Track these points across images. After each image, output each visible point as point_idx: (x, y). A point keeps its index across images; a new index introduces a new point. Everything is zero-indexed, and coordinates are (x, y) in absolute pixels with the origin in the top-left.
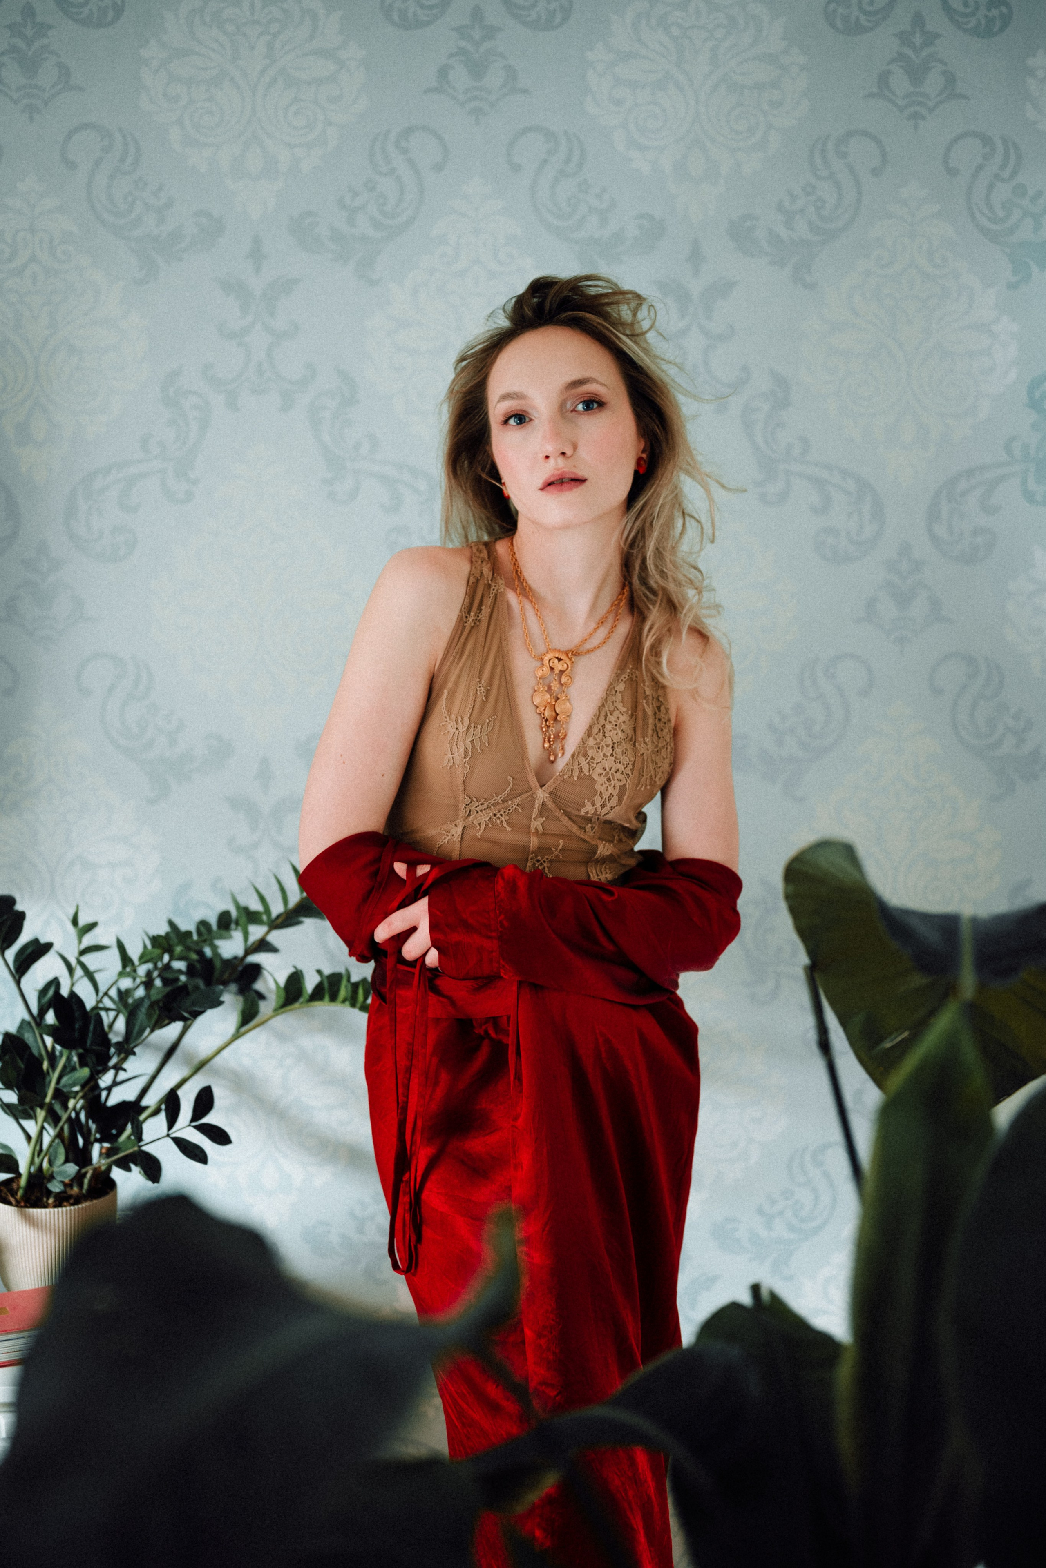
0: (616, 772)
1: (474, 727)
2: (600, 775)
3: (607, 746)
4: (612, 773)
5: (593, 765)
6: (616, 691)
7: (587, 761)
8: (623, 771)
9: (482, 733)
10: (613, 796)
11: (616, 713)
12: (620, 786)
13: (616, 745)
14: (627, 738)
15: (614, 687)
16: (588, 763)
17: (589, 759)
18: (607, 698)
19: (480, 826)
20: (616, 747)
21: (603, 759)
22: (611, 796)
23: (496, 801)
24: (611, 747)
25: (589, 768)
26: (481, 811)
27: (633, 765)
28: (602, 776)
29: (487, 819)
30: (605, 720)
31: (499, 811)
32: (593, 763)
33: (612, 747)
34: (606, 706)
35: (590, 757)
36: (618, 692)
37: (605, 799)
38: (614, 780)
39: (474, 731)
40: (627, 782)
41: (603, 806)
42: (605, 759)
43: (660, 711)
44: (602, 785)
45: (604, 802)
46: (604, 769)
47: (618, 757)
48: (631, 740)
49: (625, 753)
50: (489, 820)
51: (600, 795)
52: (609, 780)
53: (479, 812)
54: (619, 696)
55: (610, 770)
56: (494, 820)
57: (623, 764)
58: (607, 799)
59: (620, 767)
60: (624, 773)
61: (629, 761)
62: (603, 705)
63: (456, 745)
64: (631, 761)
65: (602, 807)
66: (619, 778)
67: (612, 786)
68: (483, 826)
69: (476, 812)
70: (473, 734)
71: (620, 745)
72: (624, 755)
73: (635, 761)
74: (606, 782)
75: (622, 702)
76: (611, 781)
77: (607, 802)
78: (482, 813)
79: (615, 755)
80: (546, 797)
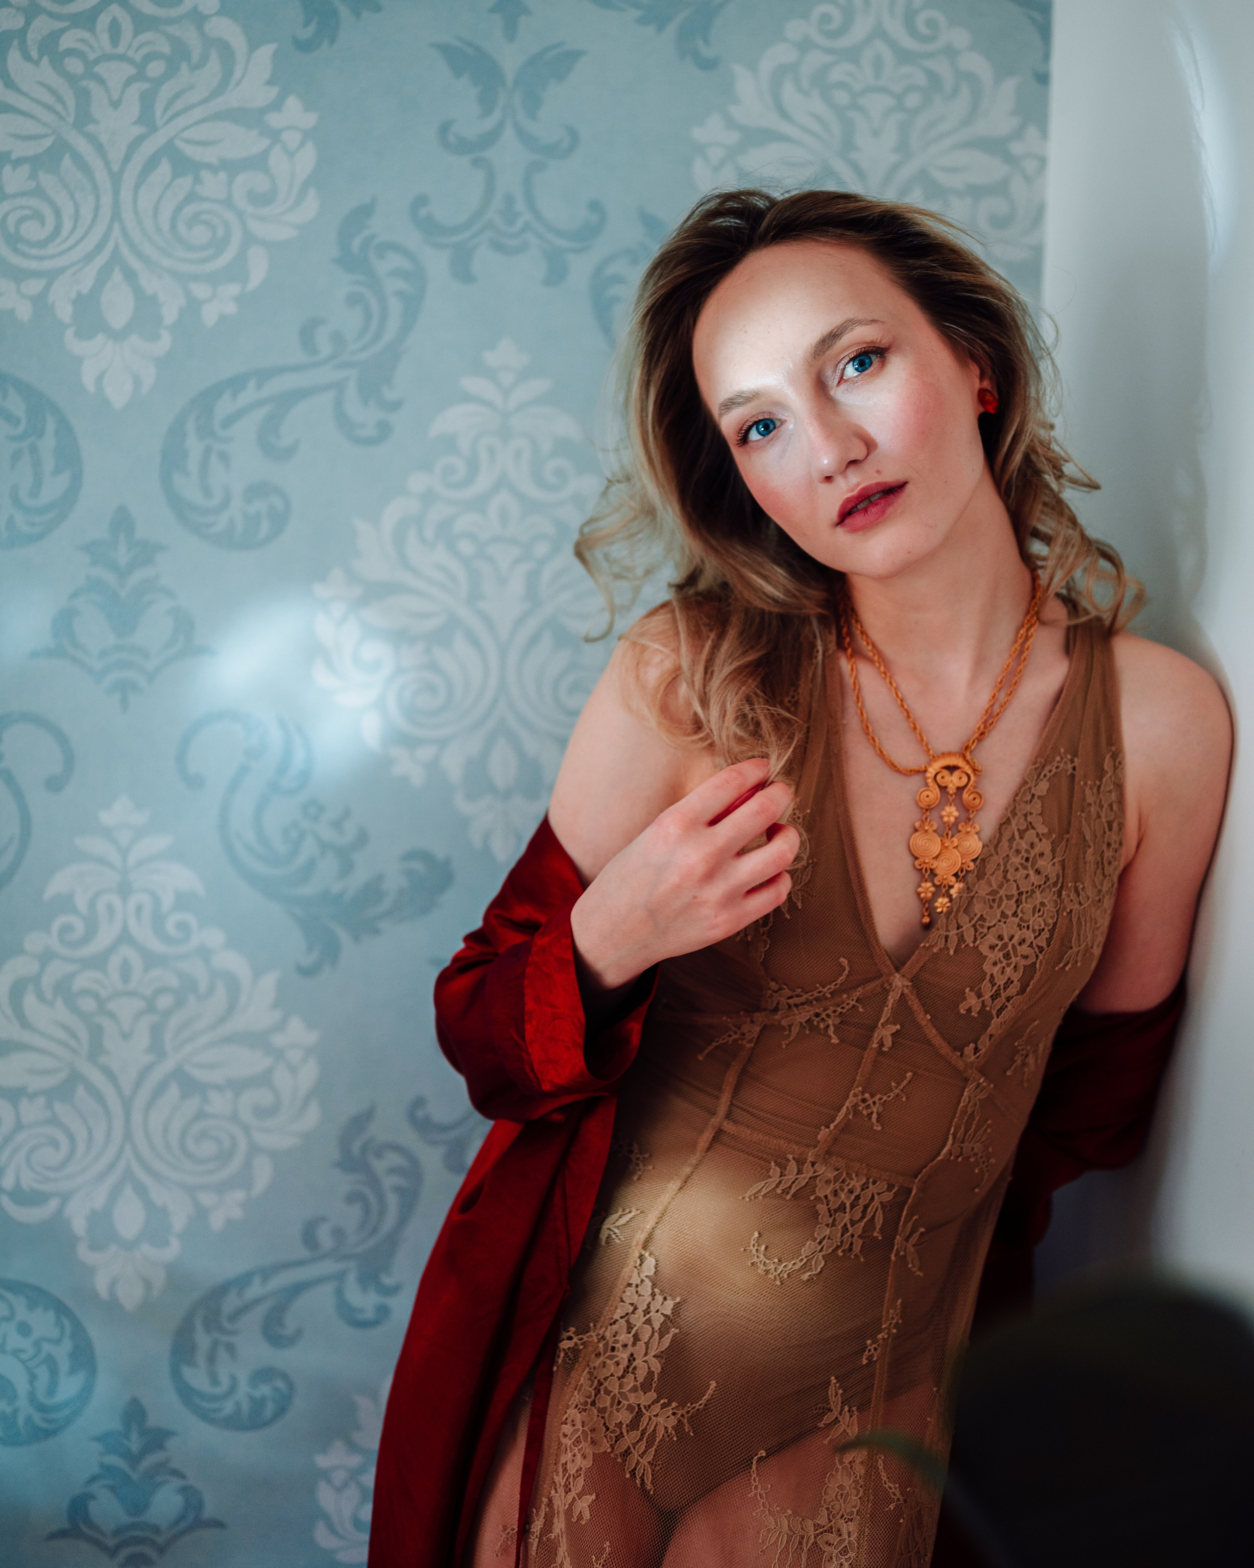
0: (1020, 944)
2: (992, 948)
3: (1009, 897)
4: (1013, 945)
5: (982, 930)
6: (1033, 796)
7: (973, 922)
8: (1032, 943)
10: (1012, 982)
11: (1030, 835)
12: (1025, 967)
13: (1024, 896)
14: (1045, 883)
15: (1030, 789)
16: (974, 926)
17: (975, 919)
18: (1015, 808)
19: (792, 1029)
20: (1024, 901)
21: (1000, 921)
22: (1009, 982)
23: (821, 992)
24: (1014, 900)
25: (975, 935)
26: (796, 1005)
27: (1052, 931)
28: (997, 949)
29: (803, 1021)
30: (1010, 847)
31: (825, 1010)
32: (982, 926)
33: (1017, 901)
34: (1014, 822)
35: (978, 916)
36: (1036, 798)
37: (999, 986)
38: (1016, 956)
40: (1037, 959)
41: (994, 997)
42: (1003, 920)
43: (1110, 829)
44: (995, 964)
45: (996, 991)
46: (1000, 938)
47: (1026, 918)
48: (1055, 884)
49: (1039, 911)
50: (806, 1022)
51: (990, 980)
52: (1007, 956)
53: (792, 1006)
54: (1037, 805)
55: (1011, 940)
56: (815, 1023)
57: (1034, 931)
58: (1002, 987)
59: (1030, 935)
60: (1034, 945)
61: (1045, 925)
62: (1008, 822)
64: (1049, 925)
65: (993, 1000)
66: (1025, 953)
67: (1013, 966)
68: (796, 1030)
69: (787, 1007)
71: (1031, 896)
72: (1036, 915)
73: (1055, 924)
74: (1002, 959)
75: (1041, 814)
76: (1011, 958)
77: (1002, 991)
78: (797, 1009)
79: (1020, 915)
80: (907, 986)
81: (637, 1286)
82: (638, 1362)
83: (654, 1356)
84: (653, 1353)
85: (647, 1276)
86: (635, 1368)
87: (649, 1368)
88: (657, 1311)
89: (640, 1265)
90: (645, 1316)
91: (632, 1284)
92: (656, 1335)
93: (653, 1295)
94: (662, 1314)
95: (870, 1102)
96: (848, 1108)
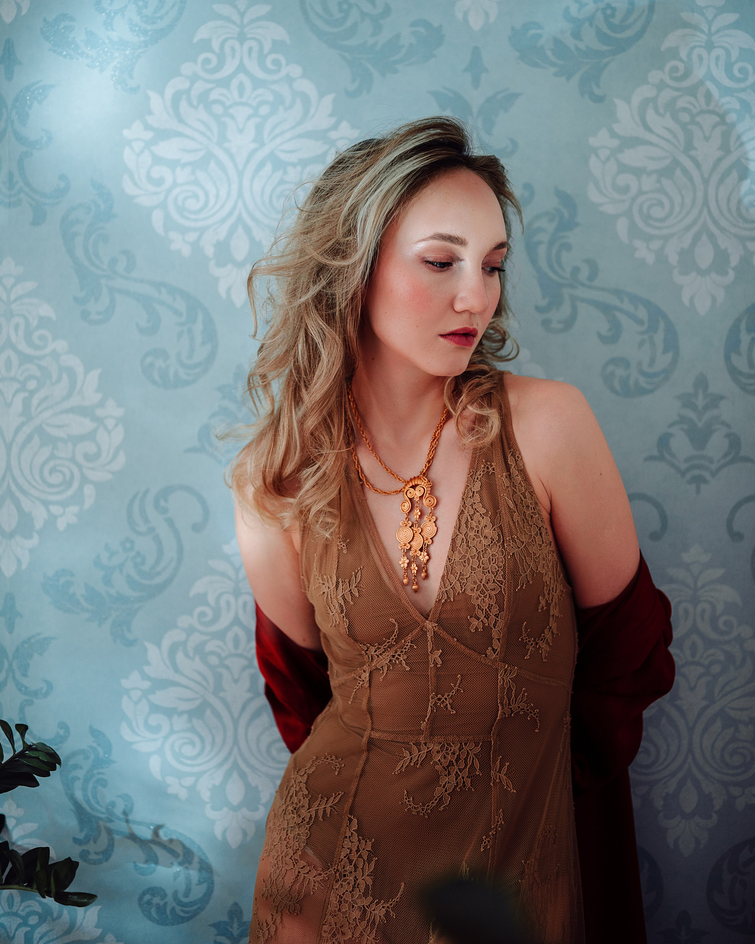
0: (487, 583)
1: (342, 582)
2: (472, 590)
3: (472, 557)
4: (483, 584)
5: (463, 581)
6: (474, 492)
7: (457, 578)
8: (494, 580)
9: (351, 586)
10: (492, 605)
11: (477, 516)
12: (495, 595)
13: (481, 554)
14: (492, 542)
15: (471, 489)
16: (458, 580)
17: (458, 576)
18: (465, 503)
19: (383, 669)
20: (482, 556)
21: (471, 573)
22: (490, 606)
23: (390, 643)
24: (476, 558)
25: (461, 586)
26: (380, 654)
27: (504, 570)
28: (475, 590)
29: (387, 662)
30: (467, 527)
31: (396, 652)
32: (462, 579)
34: (466, 512)
35: (459, 574)
36: (475, 493)
37: (486, 610)
38: (488, 591)
39: (343, 586)
40: (501, 589)
42: (473, 572)
43: (525, 498)
44: (477, 599)
45: (486, 613)
46: (475, 583)
47: (486, 567)
48: (498, 541)
49: (493, 559)
50: (389, 662)
51: (478, 608)
52: (482, 592)
54: (477, 497)
55: (481, 582)
56: (394, 661)
57: (493, 573)
58: (488, 610)
59: (491, 576)
60: (496, 581)
61: (498, 568)
62: (462, 512)
63: (332, 603)
64: (501, 567)
65: (487, 618)
66: (492, 588)
67: (488, 596)
68: (385, 669)
69: (377, 657)
70: (343, 589)
71: (485, 553)
73: (504, 565)
74: (480, 595)
75: (480, 502)
76: (485, 593)
77: (489, 612)
78: (382, 656)
79: (482, 566)
80: (435, 626)
81: (350, 837)
82: (360, 881)
83: (368, 876)
84: (366, 874)
85: (354, 831)
86: (358, 884)
87: (366, 883)
88: (364, 849)
89: (350, 824)
90: (357, 853)
91: (347, 836)
92: (366, 863)
93: (359, 841)
94: (366, 850)
95: (443, 699)
96: (431, 706)
